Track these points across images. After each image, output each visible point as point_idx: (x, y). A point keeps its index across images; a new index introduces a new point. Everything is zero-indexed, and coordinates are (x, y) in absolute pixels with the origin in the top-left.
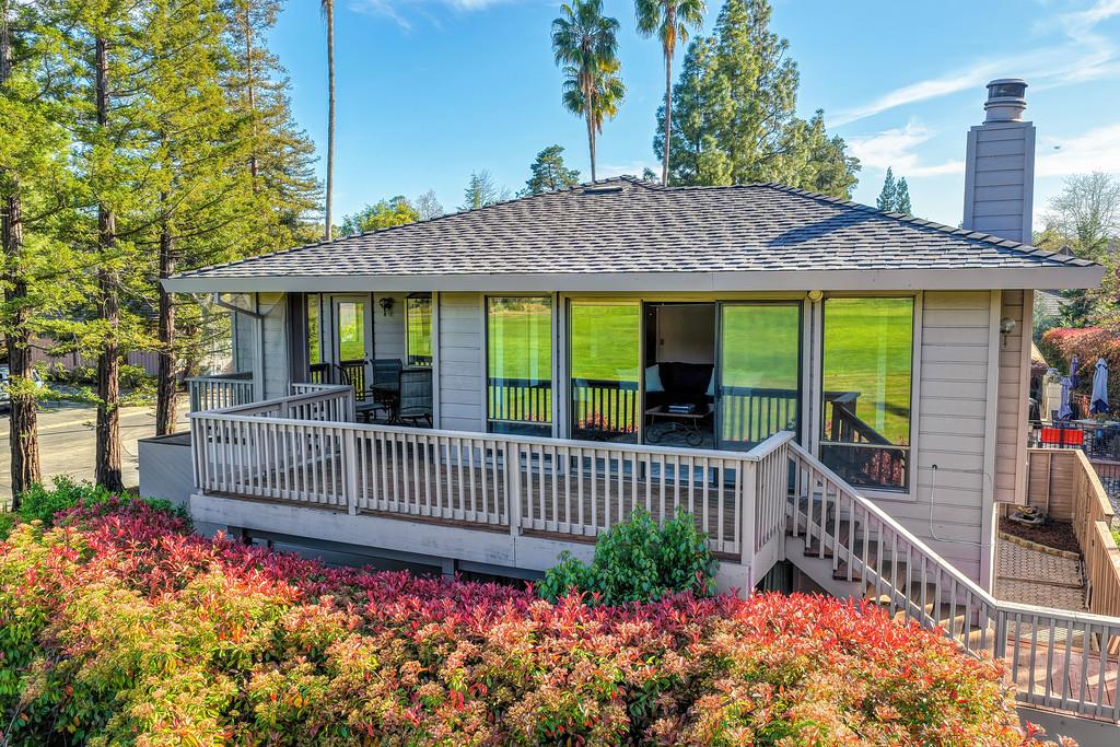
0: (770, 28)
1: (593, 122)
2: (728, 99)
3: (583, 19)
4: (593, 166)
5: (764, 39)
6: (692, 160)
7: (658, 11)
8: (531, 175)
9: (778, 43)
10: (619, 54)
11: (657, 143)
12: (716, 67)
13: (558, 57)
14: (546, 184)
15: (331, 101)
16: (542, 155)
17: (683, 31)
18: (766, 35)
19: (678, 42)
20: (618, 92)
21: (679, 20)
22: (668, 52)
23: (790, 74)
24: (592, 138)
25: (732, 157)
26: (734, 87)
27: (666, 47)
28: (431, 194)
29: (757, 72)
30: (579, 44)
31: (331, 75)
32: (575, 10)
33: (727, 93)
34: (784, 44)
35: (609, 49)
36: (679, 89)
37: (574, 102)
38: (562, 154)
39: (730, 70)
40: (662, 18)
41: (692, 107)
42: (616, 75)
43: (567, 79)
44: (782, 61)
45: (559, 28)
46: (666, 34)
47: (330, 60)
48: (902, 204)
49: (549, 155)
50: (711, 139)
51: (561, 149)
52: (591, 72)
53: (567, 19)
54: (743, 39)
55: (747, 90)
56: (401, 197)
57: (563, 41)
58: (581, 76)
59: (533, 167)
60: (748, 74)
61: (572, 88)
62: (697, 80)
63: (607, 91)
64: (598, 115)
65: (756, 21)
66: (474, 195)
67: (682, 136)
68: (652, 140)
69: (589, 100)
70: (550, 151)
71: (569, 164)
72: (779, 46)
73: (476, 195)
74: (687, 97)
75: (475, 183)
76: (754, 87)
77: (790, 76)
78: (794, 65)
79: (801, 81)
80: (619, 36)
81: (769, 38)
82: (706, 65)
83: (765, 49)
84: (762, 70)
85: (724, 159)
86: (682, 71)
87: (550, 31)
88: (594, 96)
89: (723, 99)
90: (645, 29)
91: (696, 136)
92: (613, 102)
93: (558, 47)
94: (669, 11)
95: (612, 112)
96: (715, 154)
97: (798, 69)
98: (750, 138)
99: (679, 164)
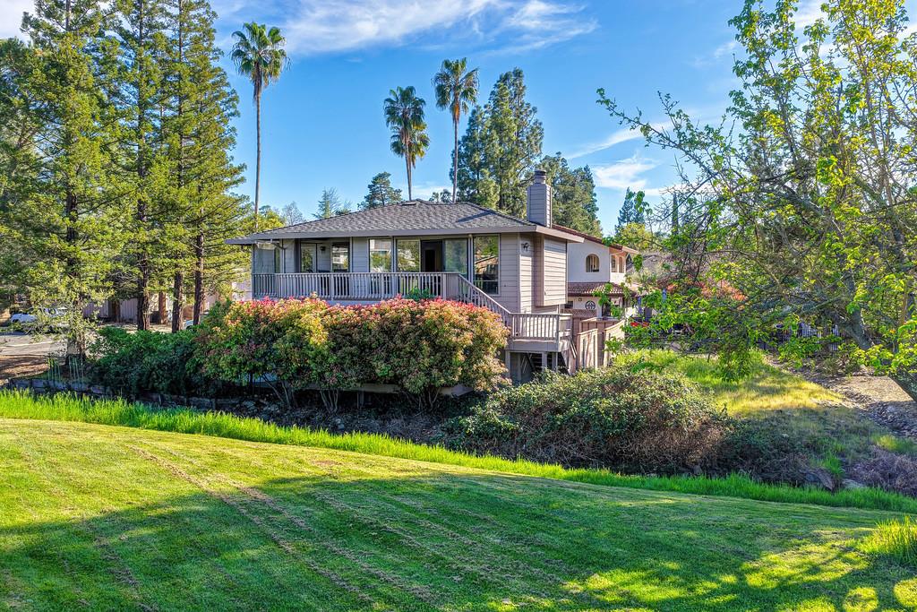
0: (525, 99)
1: (411, 160)
2: (497, 145)
3: (403, 100)
4: (410, 188)
5: (521, 107)
6: (474, 184)
7: (449, 94)
8: (368, 192)
9: (530, 109)
10: (425, 120)
11: (452, 173)
12: (489, 125)
13: (388, 122)
14: (378, 198)
15: (258, 151)
16: (376, 179)
17: (465, 107)
18: (522, 104)
19: (462, 113)
20: (425, 142)
21: (462, 100)
22: (455, 119)
23: (537, 130)
24: (409, 172)
25: (499, 182)
26: (501, 139)
27: (454, 116)
28: (293, 204)
29: (516, 128)
30: (401, 114)
31: (258, 137)
32: (398, 93)
33: (496, 142)
34: (535, 110)
35: (419, 117)
36: (465, 139)
37: (398, 148)
38: (389, 178)
39: (499, 127)
40: (452, 99)
41: (474, 151)
42: (424, 132)
43: (393, 134)
44: (533, 121)
45: (388, 104)
46: (454, 108)
47: (258, 128)
48: (638, 215)
49: (380, 179)
50: (486, 171)
51: (389, 175)
52: (409, 131)
53: (393, 99)
54: (506, 107)
55: (510, 140)
56: (268, 207)
57: (391, 112)
58: (401, 133)
59: (370, 187)
60: (510, 130)
61: (396, 140)
62: (477, 134)
63: (419, 142)
64: (413, 157)
65: (516, 95)
66: (325, 205)
67: (468, 169)
68: (449, 171)
69: (407, 147)
70: (381, 176)
71: (394, 185)
72: (531, 111)
73: (326, 205)
74: (470, 144)
75: (326, 196)
76: (514, 138)
77: (538, 131)
78: (540, 124)
79: (545, 134)
80: (425, 109)
81: (525, 105)
82: (483, 124)
83: (521, 113)
84: (519, 126)
85: (494, 184)
86: (468, 127)
87: (382, 107)
88: (410, 145)
89: (493, 146)
90: (441, 105)
91: (477, 168)
92: (423, 149)
93: (388, 116)
94: (455, 95)
95: (422, 155)
96: (489, 180)
97: (542, 127)
98: (512, 170)
99: (466, 187)
